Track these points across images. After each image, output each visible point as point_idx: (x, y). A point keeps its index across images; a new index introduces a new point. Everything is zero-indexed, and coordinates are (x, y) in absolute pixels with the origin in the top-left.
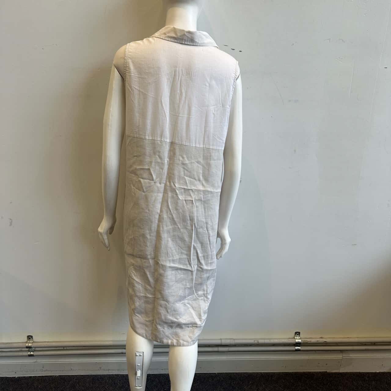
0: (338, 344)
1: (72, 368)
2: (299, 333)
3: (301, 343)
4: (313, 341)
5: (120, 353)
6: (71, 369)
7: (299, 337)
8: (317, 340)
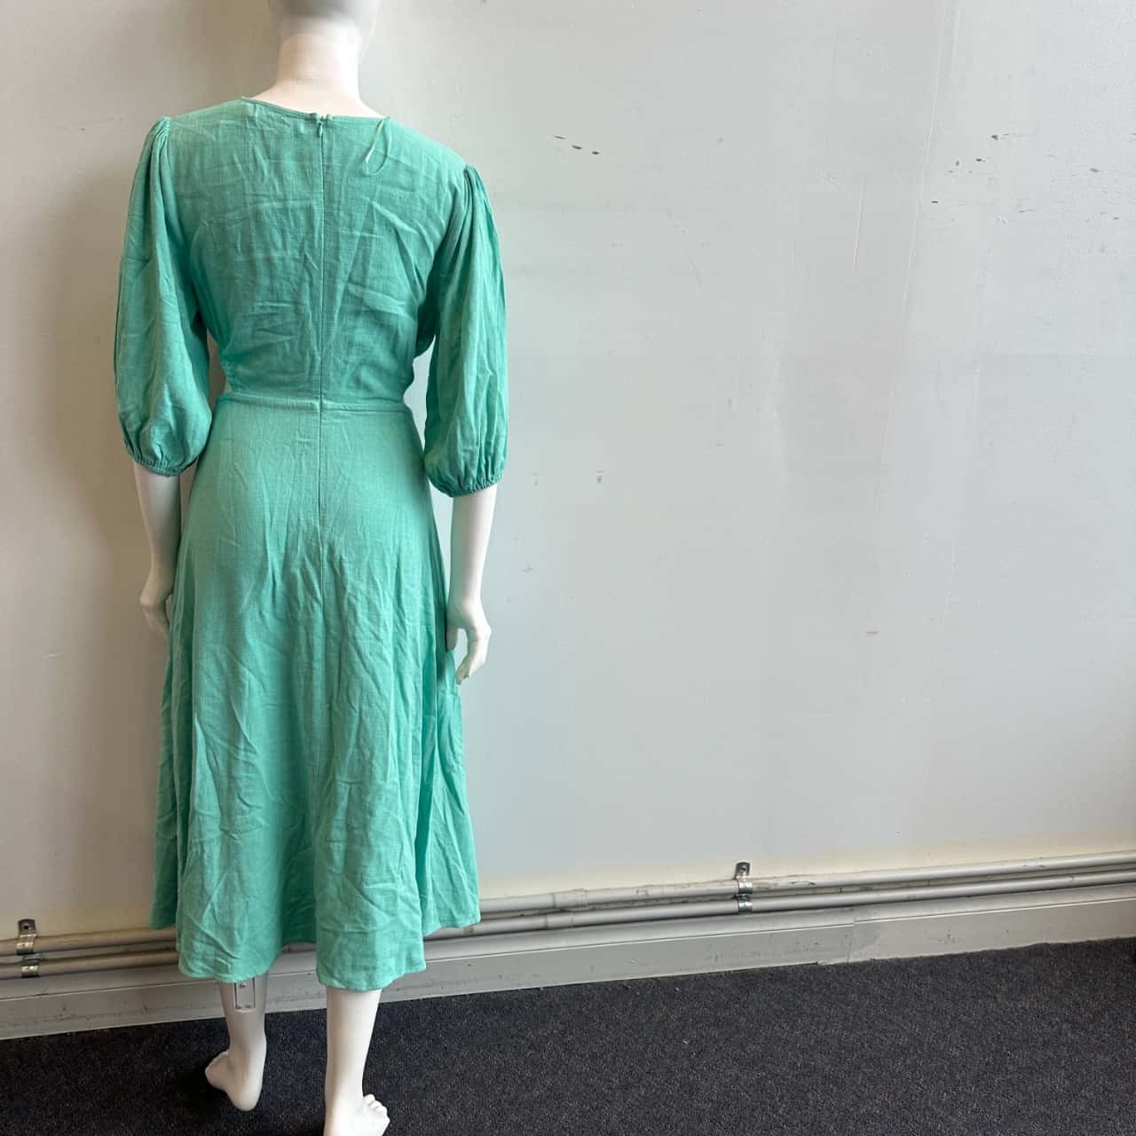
0: (843, 889)
2: (748, 865)
3: (753, 891)
4: (784, 883)
7: (749, 877)
8: (793, 881)
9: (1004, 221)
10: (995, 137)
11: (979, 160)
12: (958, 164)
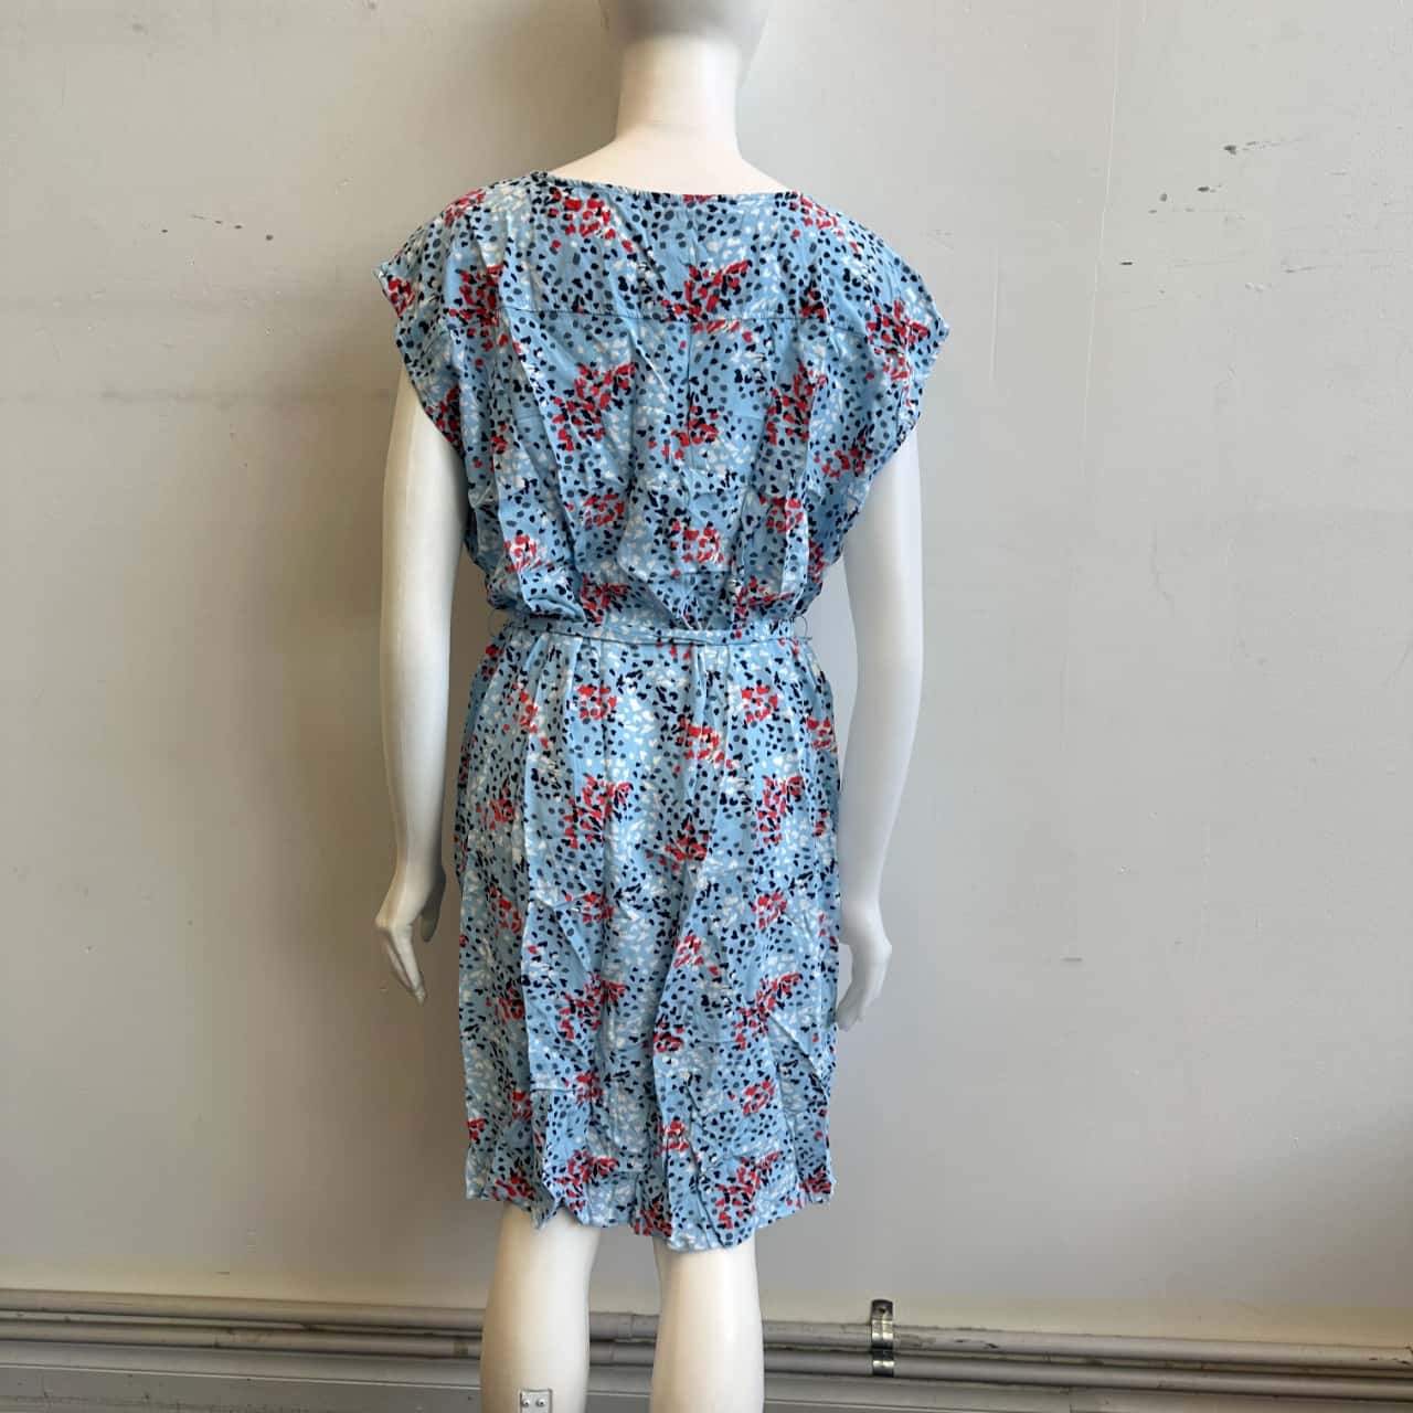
0: (1052, 1359)
1: (48, 1390)
2: (889, 1305)
3: (895, 1346)
4: (943, 1339)
5: (209, 1346)
6: (47, 1397)
7: (891, 1323)
8: (961, 1338)
9: (1258, 290)
10: (1230, 149)
11: (1202, 189)
12: (1164, 198)
